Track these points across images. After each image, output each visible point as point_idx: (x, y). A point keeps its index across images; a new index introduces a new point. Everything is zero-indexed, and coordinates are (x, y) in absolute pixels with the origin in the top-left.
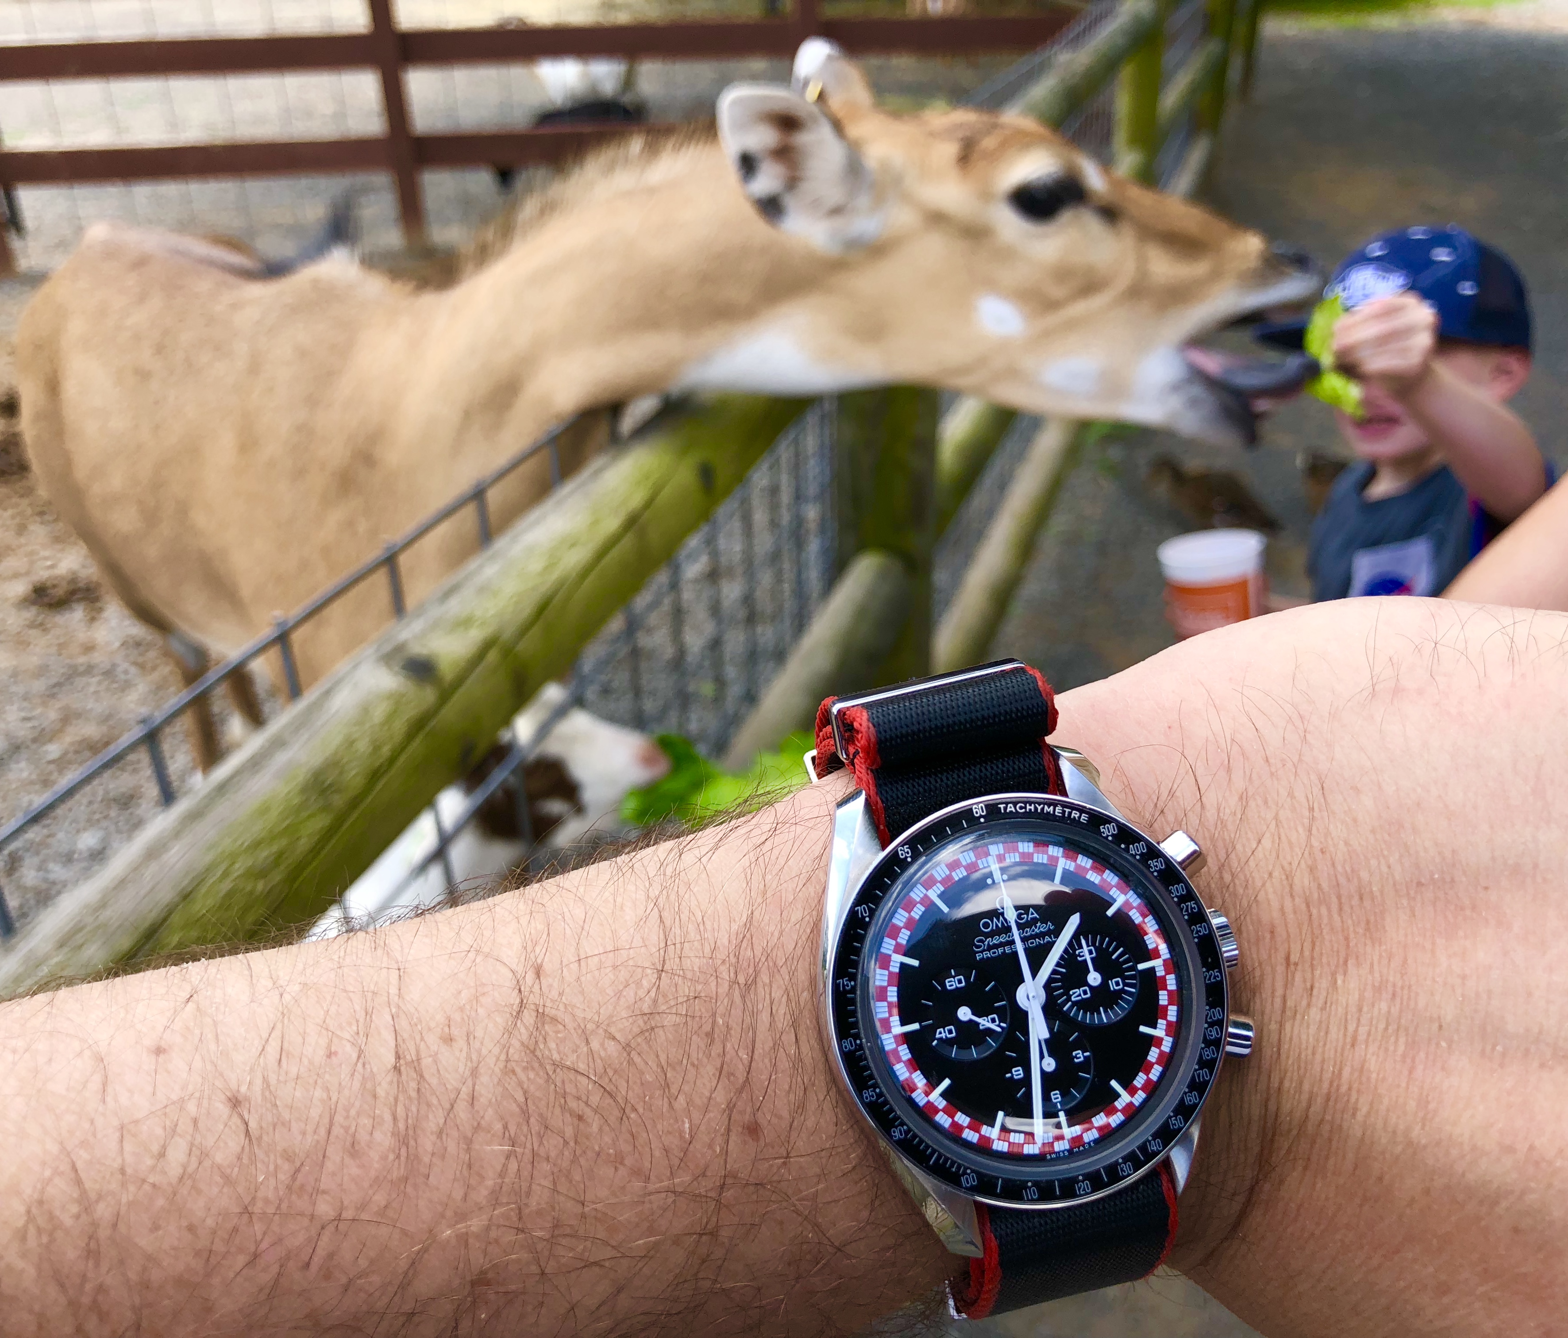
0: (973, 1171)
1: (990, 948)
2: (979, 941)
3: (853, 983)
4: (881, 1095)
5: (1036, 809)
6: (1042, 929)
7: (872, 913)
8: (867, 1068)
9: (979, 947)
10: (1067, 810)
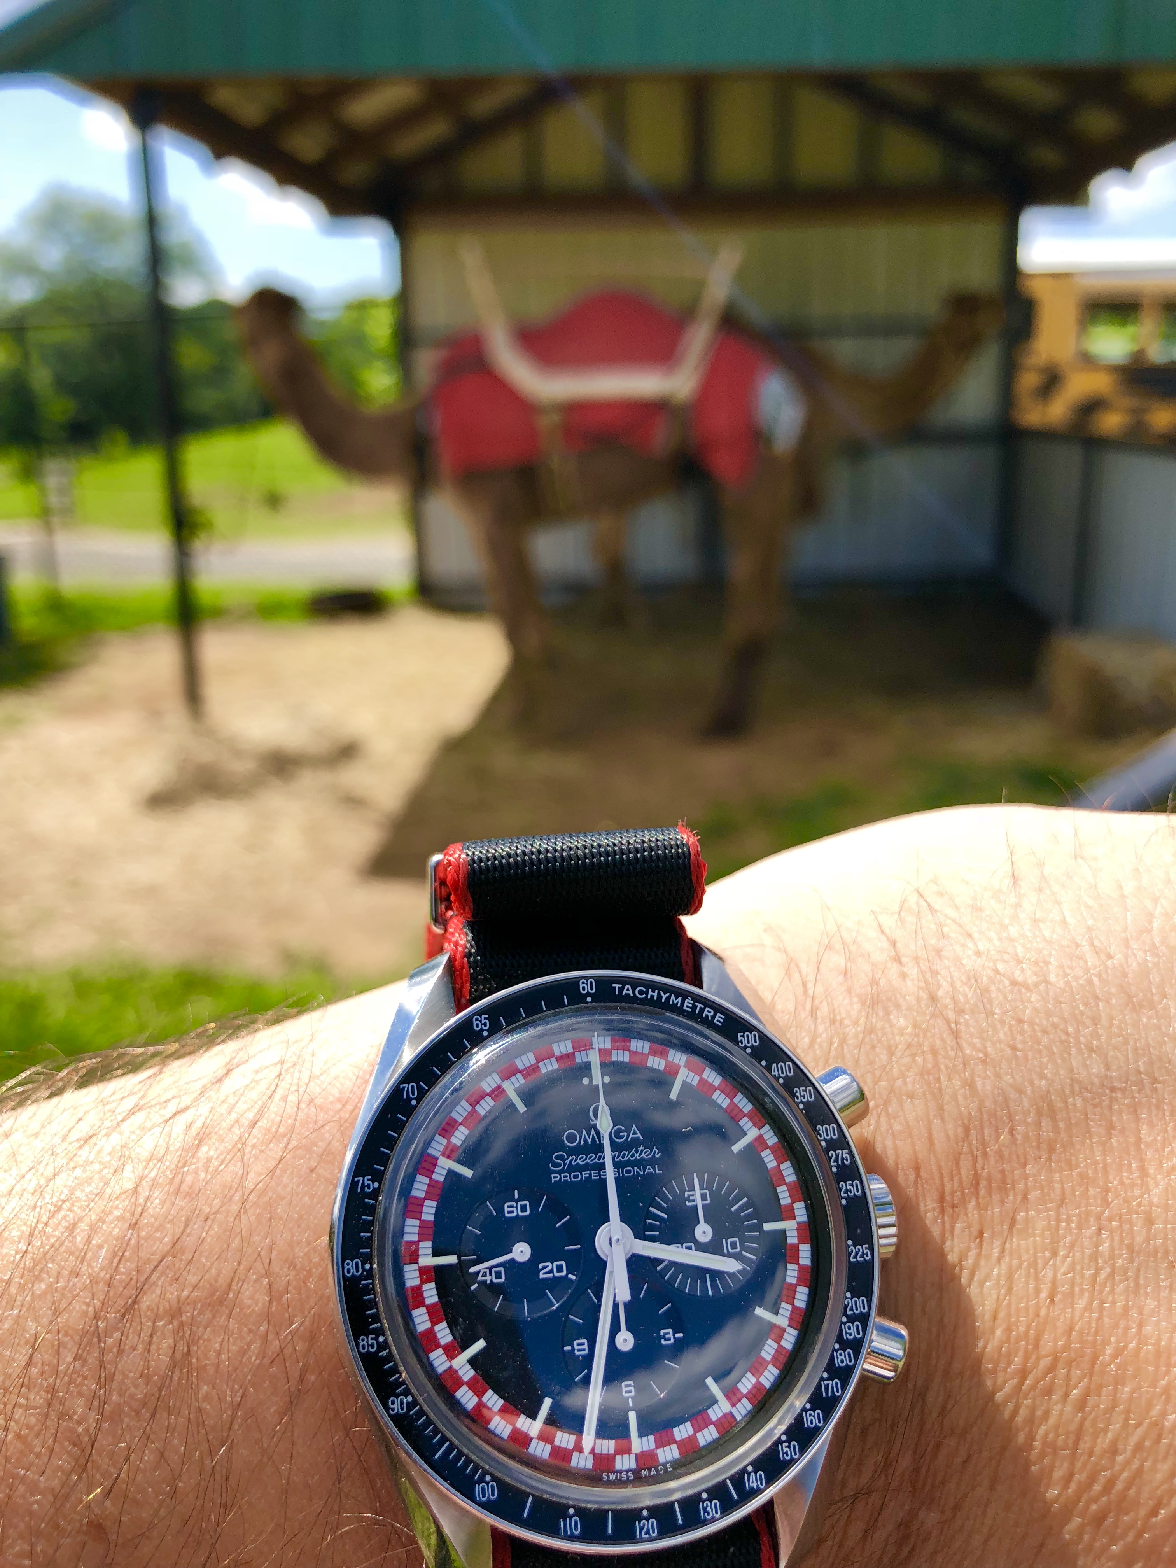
0: (494, 1478)
1: (571, 1169)
2: (559, 1157)
3: (376, 1185)
4: (384, 1346)
5: (660, 996)
6: (643, 1155)
7: (422, 1094)
8: (373, 1304)
9: (556, 1165)
10: (699, 1006)
